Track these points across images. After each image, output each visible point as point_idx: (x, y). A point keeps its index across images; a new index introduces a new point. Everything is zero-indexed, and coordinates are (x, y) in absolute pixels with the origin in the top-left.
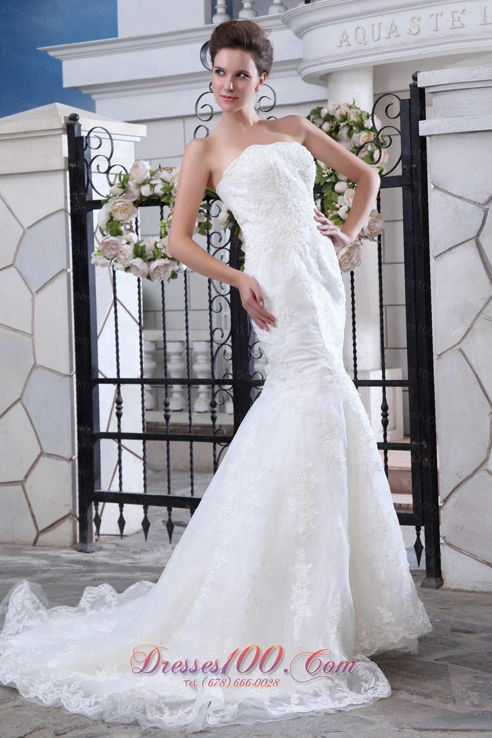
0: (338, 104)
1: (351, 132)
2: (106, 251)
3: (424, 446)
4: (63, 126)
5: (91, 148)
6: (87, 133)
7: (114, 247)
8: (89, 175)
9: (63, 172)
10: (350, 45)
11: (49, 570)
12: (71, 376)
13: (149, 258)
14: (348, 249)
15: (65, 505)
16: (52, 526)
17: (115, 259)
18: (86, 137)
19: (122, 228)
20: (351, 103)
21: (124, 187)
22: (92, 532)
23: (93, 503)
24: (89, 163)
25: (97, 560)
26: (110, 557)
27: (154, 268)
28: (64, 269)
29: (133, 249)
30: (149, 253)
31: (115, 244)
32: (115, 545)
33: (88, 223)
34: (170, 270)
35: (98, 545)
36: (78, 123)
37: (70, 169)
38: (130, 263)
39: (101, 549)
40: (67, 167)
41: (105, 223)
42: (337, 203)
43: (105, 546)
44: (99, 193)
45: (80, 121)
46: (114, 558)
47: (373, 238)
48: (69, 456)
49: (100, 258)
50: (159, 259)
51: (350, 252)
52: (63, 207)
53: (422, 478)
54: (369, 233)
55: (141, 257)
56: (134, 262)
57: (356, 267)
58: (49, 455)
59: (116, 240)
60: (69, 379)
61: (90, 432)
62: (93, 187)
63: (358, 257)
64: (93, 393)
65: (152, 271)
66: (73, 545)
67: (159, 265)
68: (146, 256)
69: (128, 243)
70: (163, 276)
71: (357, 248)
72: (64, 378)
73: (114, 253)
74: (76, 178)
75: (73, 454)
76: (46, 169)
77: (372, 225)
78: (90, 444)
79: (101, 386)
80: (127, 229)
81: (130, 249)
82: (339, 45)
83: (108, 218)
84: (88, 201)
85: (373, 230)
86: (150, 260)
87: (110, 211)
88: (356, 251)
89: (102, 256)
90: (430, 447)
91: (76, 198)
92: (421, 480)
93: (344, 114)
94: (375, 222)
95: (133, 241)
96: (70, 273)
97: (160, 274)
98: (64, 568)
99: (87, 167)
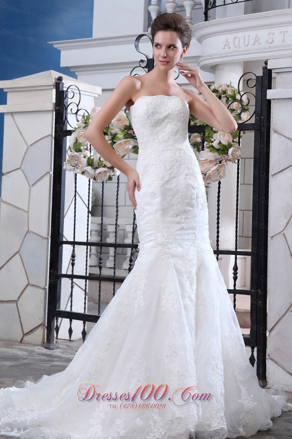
0: (221, 84)
1: (228, 101)
2: (72, 161)
3: (259, 293)
4: (54, 83)
5: (68, 98)
6: (67, 89)
7: (77, 159)
8: (66, 115)
9: (52, 112)
10: (230, 48)
11: (27, 358)
12: (48, 239)
13: (95, 166)
14: (217, 167)
15: (39, 318)
16: (32, 331)
17: (77, 166)
18: (66, 91)
19: (82, 148)
20: (229, 84)
21: (86, 123)
22: (54, 337)
23: (55, 318)
24: (66, 107)
25: (55, 354)
26: (63, 353)
27: (98, 173)
28: (48, 172)
29: (87, 160)
30: (96, 163)
31: (77, 157)
32: (66, 346)
33: (63, 144)
34: (108, 175)
35: (57, 345)
36: (62, 82)
37: (56, 110)
38: (85, 169)
39: (58, 348)
40: (54, 109)
41: (73, 144)
42: (213, 138)
43: (60, 346)
44: (71, 126)
45: (63, 81)
46: (65, 354)
47: (234, 161)
48: (43, 286)
49: (69, 165)
50: (101, 167)
51: (219, 169)
52: (51, 134)
53: (257, 314)
54: (232, 158)
55: (91, 166)
56: (87, 169)
57: (222, 179)
58: (33, 285)
59: (78, 154)
60: (46, 240)
61: (56, 274)
62: (68, 122)
63: (224, 172)
64: (59, 250)
65: (97, 174)
66: (43, 345)
67: (101, 171)
68: (94, 166)
69: (85, 157)
70: (103, 178)
71: (224, 167)
72: (44, 240)
73: (76, 162)
74: (59, 116)
75: (46, 285)
76: (43, 110)
77: (234, 153)
78: (56, 280)
79: (64, 246)
80: (85, 149)
81: (85, 161)
82: (224, 48)
83: (75, 141)
84: (64, 130)
85: (234, 156)
86: (96, 168)
87: (76, 137)
88: (223, 168)
89: (70, 165)
90: (263, 293)
91: (58, 128)
92: (256, 315)
93: (224, 90)
94: (236, 151)
95: (87, 156)
96: (51, 174)
97: (102, 177)
98: (36, 358)
99: (66, 110)
